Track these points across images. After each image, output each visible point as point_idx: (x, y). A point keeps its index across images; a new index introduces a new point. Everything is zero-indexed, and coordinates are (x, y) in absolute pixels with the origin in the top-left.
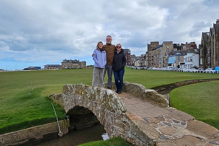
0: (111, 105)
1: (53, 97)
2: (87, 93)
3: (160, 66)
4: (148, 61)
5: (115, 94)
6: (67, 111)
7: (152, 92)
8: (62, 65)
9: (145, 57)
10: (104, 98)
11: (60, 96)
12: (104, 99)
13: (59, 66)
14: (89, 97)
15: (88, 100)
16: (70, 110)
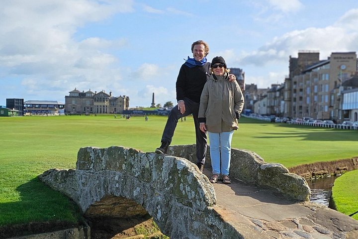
0: (185, 191)
1: (51, 176)
4: (289, 103)
5: (193, 168)
6: (84, 209)
10: (171, 177)
11: (68, 174)
12: (169, 179)
14: (136, 175)
15: (136, 181)
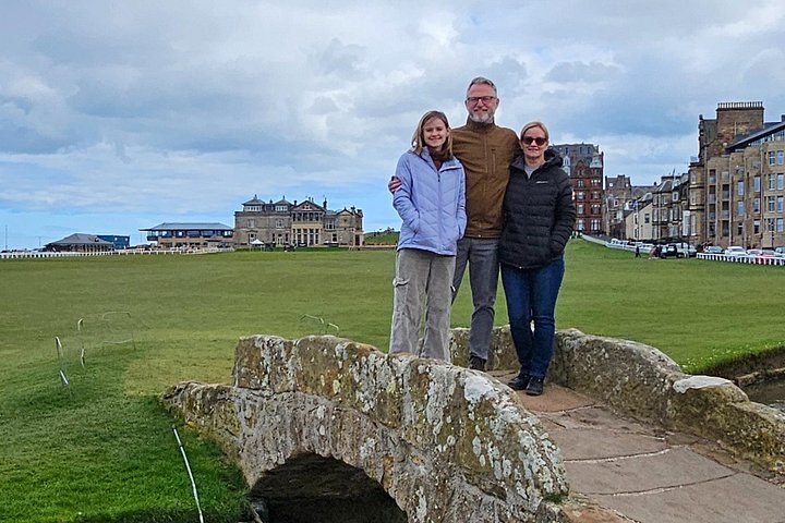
0: (487, 458)
1: (182, 399)
2: (356, 387)
3: (767, 242)
4: (699, 214)
5: (505, 398)
6: (251, 480)
7: (715, 391)
8: (237, 228)
9: (683, 189)
10: (449, 420)
11: (217, 397)
12: (445, 424)
13: (223, 231)
14: (366, 409)
15: (366, 424)
16: (267, 472)
